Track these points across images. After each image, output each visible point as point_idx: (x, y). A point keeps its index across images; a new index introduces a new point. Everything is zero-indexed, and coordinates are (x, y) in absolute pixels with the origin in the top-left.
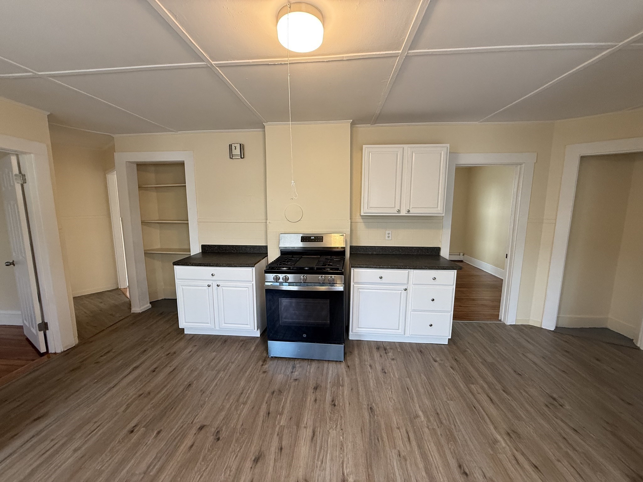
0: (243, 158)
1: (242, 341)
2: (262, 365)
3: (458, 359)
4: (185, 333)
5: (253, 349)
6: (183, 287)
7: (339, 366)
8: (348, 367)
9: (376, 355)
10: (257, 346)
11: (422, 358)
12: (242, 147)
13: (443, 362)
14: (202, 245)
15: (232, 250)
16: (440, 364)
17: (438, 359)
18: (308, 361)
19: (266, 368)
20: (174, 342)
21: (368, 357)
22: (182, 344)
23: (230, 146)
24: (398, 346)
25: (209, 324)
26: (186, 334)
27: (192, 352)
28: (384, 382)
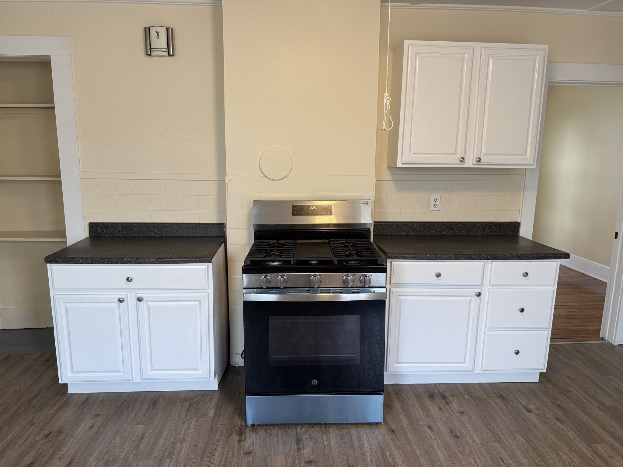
0: (173, 55)
1: (186, 399)
2: (240, 441)
3: (562, 405)
4: (69, 392)
5: (212, 413)
6: (67, 305)
7: (377, 432)
8: (393, 431)
9: (433, 408)
10: (218, 408)
11: (507, 407)
12: (170, 33)
13: (541, 412)
14: (90, 223)
15: (151, 231)
16: (538, 415)
17: (532, 407)
18: (321, 427)
19: (249, 446)
20: (51, 412)
21: (421, 412)
22: (68, 413)
23: (147, 31)
24: (463, 391)
25: (120, 372)
26: (71, 394)
27: (93, 428)
28: (461, 452)
